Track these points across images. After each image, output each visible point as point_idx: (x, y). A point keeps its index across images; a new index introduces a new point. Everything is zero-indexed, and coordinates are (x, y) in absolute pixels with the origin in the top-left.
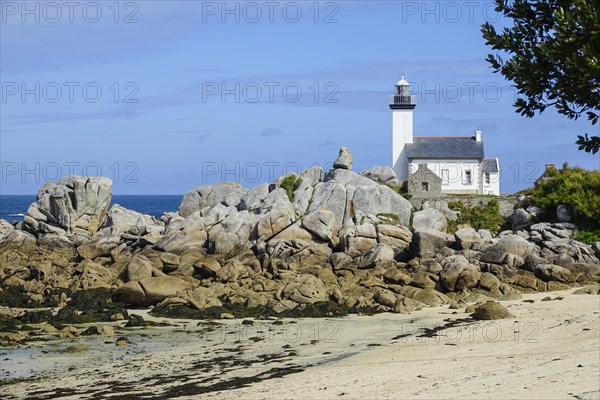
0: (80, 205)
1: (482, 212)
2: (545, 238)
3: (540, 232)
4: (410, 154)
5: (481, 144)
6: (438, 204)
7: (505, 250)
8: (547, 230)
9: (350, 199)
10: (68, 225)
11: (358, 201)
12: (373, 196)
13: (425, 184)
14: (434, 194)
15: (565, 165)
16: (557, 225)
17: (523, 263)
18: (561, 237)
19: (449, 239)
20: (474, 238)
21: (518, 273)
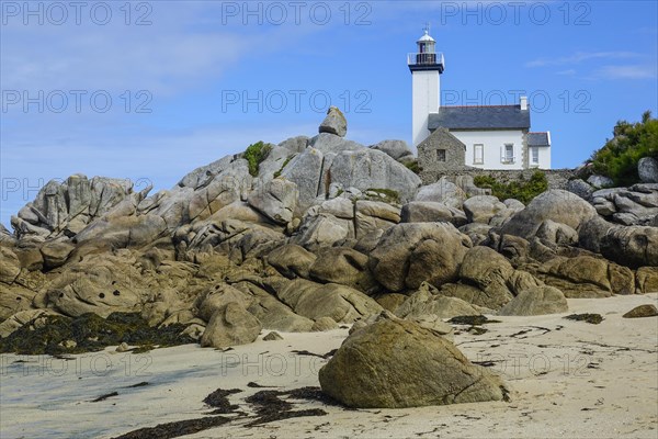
0: (74, 203)
1: (521, 189)
2: (619, 208)
3: (609, 200)
4: (433, 125)
5: (527, 113)
6: (460, 178)
7: (540, 217)
8: (621, 195)
9: (326, 167)
10: (55, 225)
11: (337, 170)
12: (359, 164)
13: (441, 152)
14: (454, 166)
15: (646, 116)
16: (640, 186)
17: (576, 239)
18: (647, 205)
19: (457, 215)
20: (496, 210)
21: (564, 253)
